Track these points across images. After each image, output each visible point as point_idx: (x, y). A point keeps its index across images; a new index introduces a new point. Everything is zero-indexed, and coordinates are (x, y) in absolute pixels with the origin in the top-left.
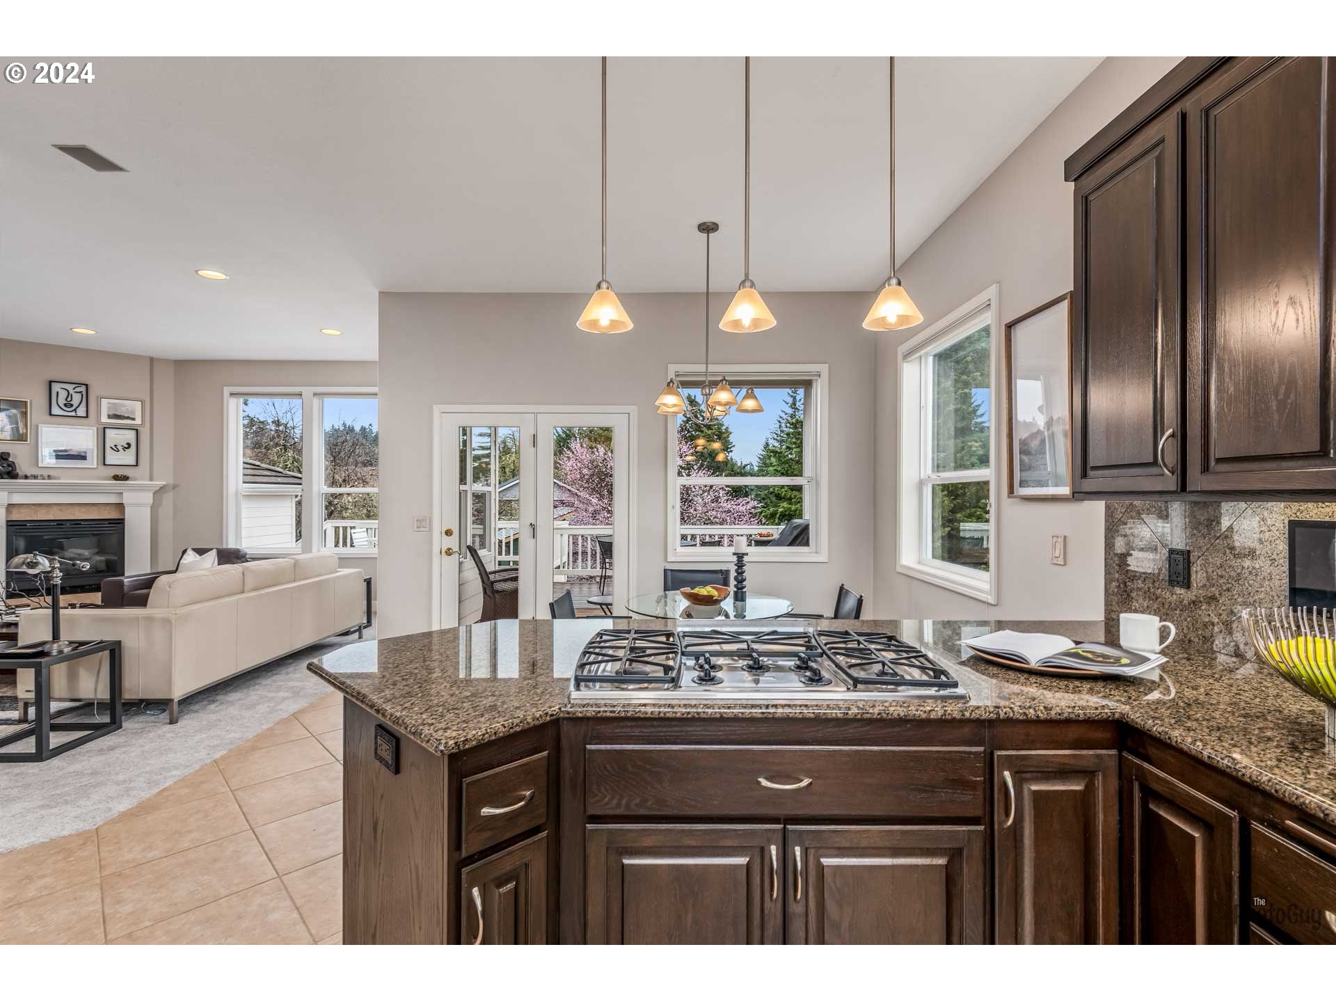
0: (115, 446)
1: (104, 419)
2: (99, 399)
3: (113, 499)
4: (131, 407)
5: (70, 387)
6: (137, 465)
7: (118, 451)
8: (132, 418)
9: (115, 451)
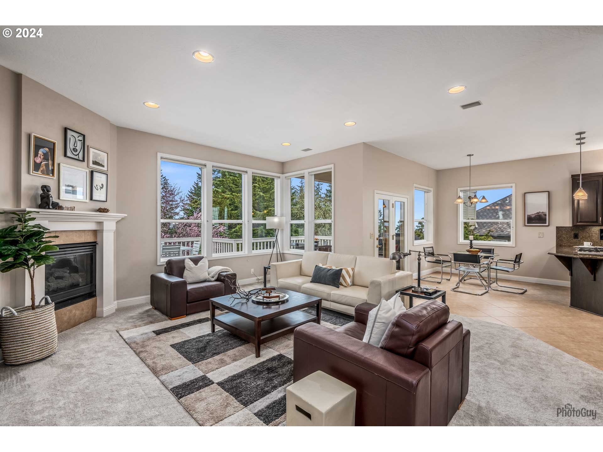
1: (91, 164)
2: (89, 147)
4: (103, 157)
5: (76, 135)
6: (106, 201)
7: (98, 190)
8: (103, 165)
9: (97, 189)
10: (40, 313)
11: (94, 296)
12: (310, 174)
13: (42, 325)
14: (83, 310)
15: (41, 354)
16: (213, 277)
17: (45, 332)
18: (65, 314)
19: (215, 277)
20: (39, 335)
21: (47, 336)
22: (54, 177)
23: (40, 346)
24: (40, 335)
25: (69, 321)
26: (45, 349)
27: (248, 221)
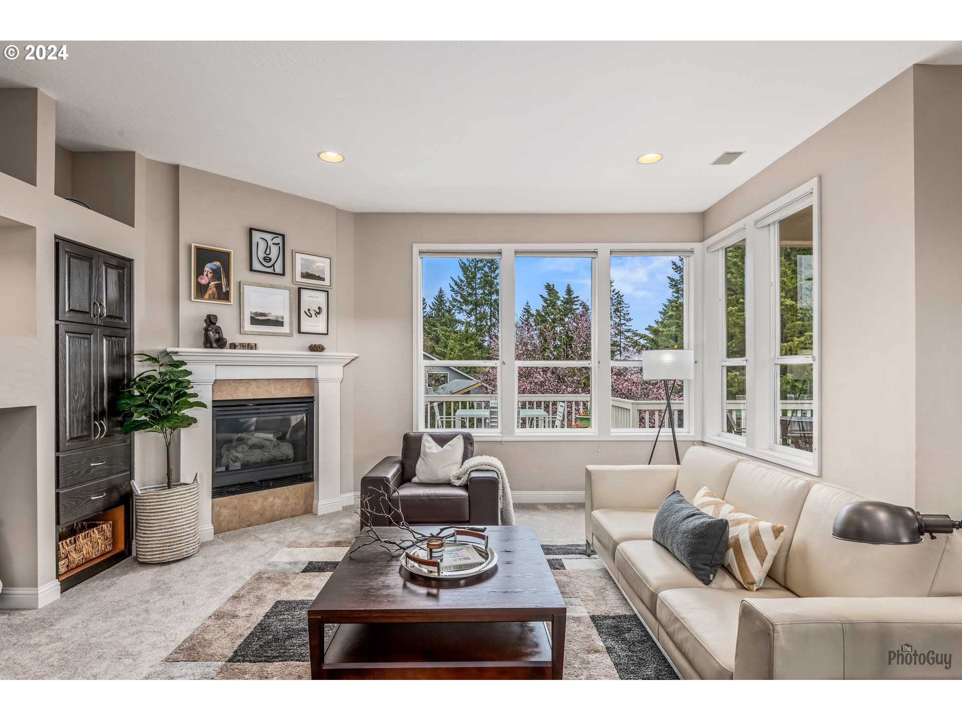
0: (309, 310)
1: (298, 278)
2: (293, 253)
3: (304, 373)
4: (321, 265)
5: (268, 237)
6: (327, 334)
7: (311, 317)
8: (323, 278)
9: (309, 316)
10: (164, 496)
11: (311, 480)
12: (759, 225)
13: (165, 515)
14: (287, 498)
15: (162, 555)
16: (459, 478)
17: (168, 525)
18: (255, 501)
19: (462, 479)
20: (159, 528)
21: (170, 532)
22: (230, 302)
23: (161, 544)
24: (161, 528)
25: (262, 512)
26: (166, 550)
27: (599, 362)
